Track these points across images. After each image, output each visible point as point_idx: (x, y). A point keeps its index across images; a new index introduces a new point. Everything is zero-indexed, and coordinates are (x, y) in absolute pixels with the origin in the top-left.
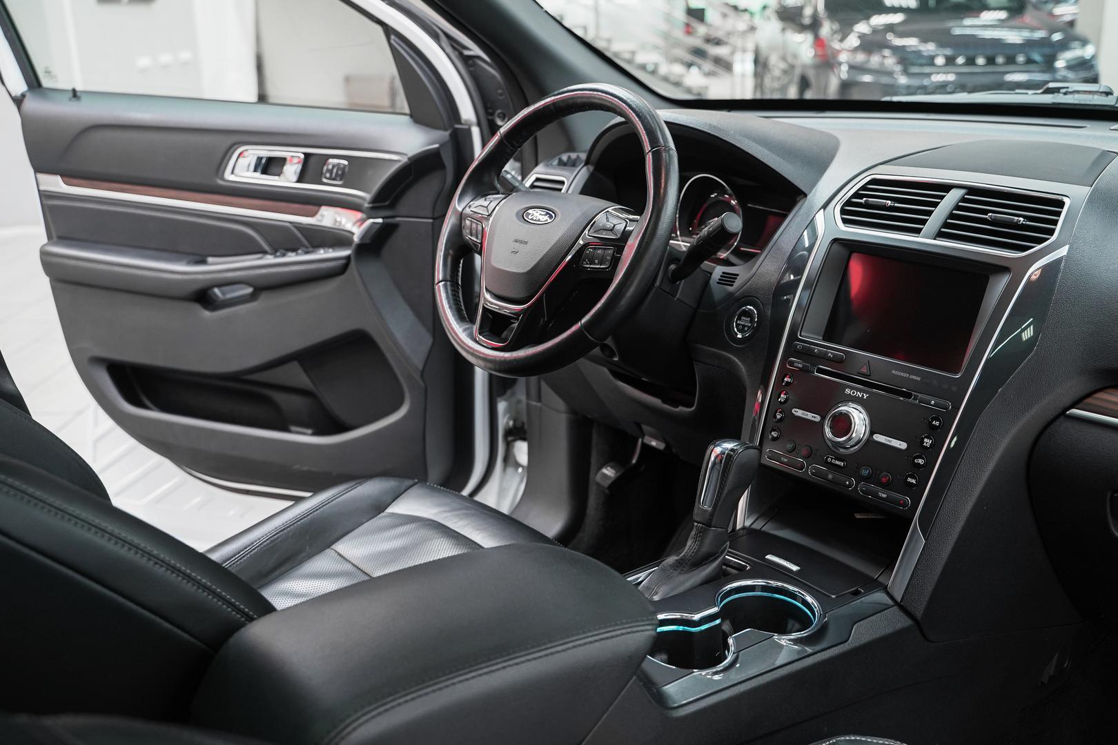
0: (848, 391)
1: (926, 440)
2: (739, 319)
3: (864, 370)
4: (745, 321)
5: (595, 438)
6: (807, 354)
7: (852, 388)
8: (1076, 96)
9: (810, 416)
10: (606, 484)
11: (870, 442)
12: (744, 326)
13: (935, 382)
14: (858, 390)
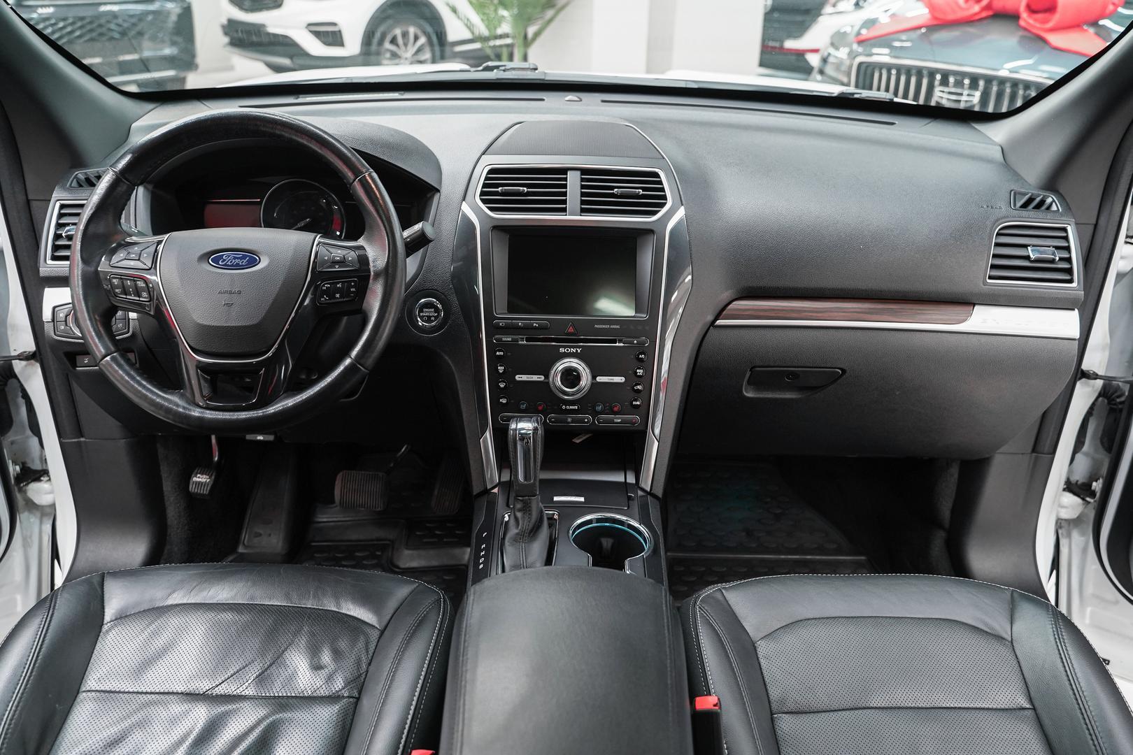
0: (562, 350)
1: (638, 371)
2: (421, 311)
3: (571, 330)
4: (429, 312)
5: (161, 451)
6: (511, 329)
7: (565, 347)
8: (514, 72)
9: (535, 378)
10: (206, 491)
11: (595, 385)
12: (429, 317)
13: (632, 327)
14: (570, 347)
